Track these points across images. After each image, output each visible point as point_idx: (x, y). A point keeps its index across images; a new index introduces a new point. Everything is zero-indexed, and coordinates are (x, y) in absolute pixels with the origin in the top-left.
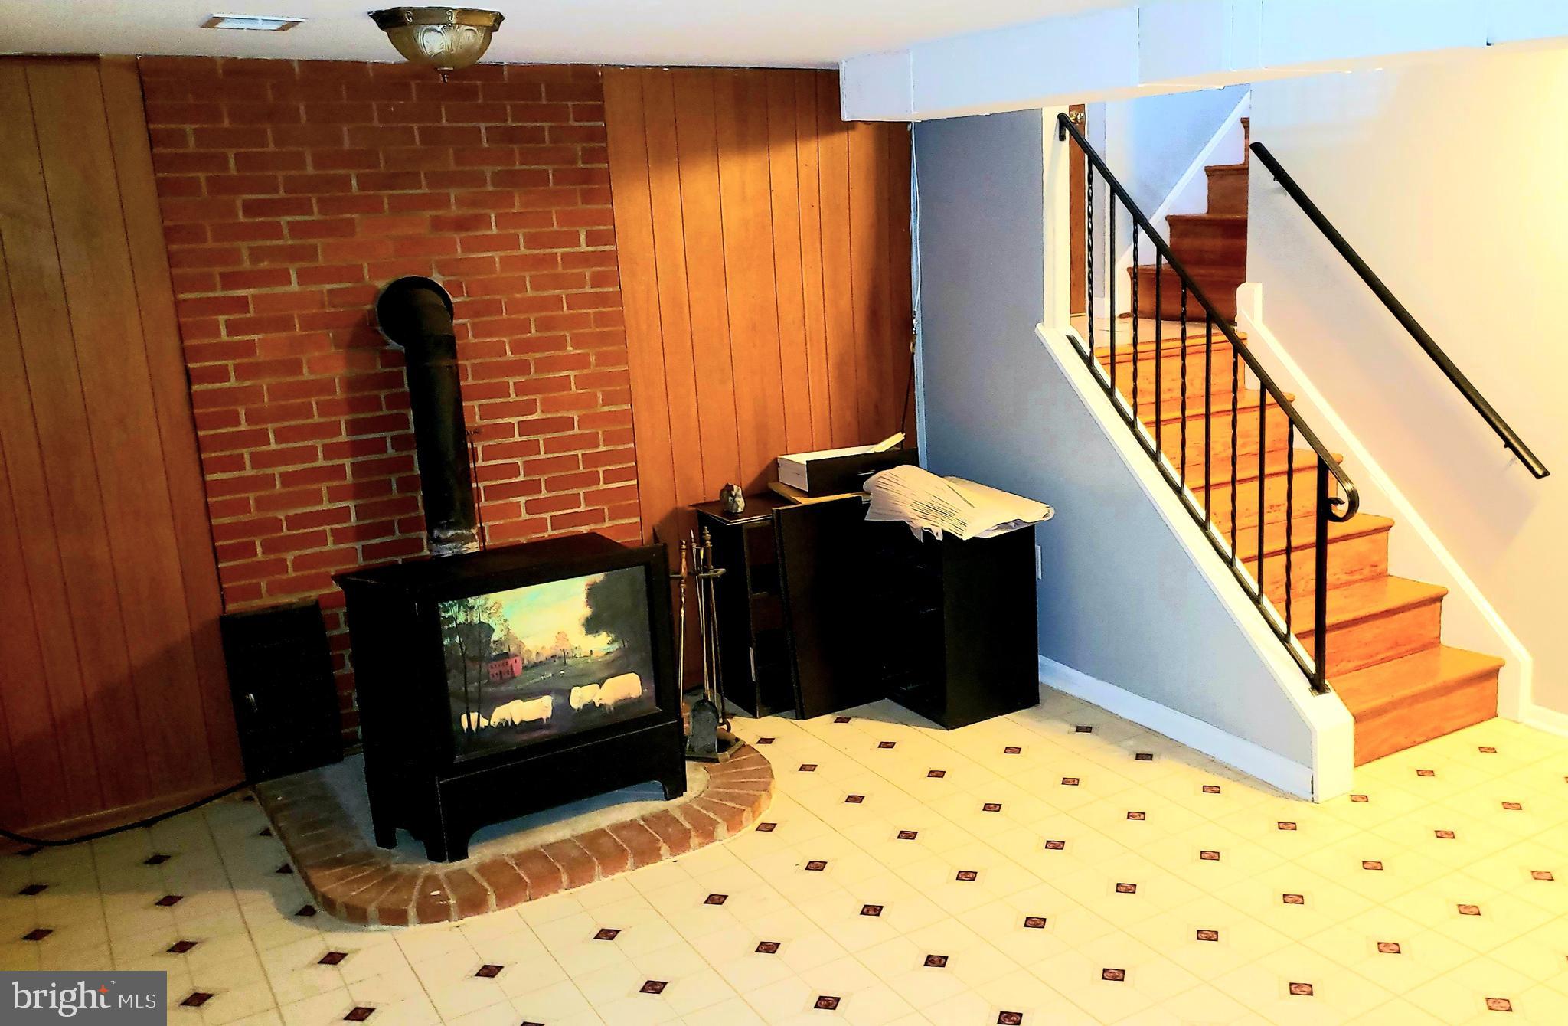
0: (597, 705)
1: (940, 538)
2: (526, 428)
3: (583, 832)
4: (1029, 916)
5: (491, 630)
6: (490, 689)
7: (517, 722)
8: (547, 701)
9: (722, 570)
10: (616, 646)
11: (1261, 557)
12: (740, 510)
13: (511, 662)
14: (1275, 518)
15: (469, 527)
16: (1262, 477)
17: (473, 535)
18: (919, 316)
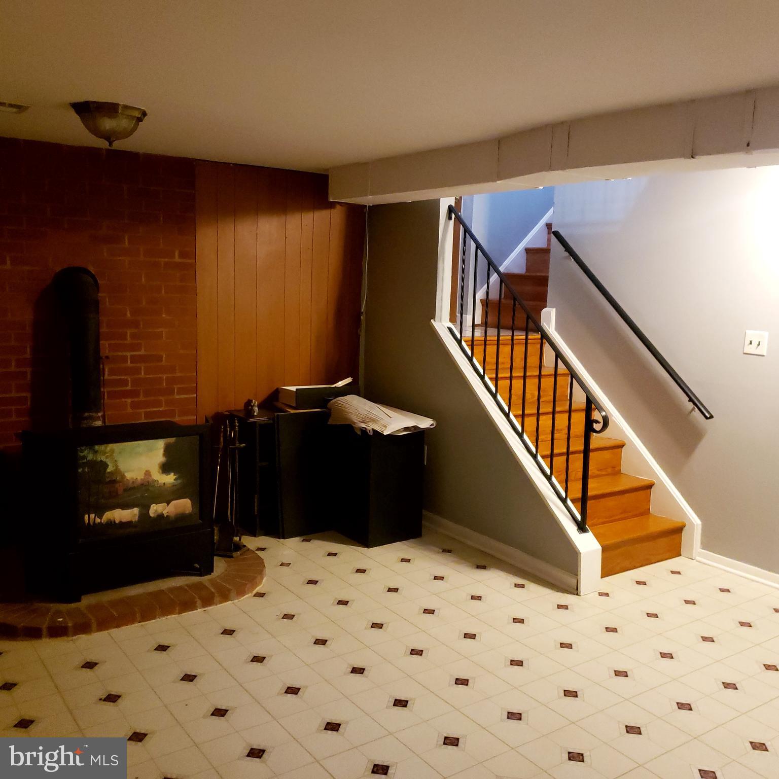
0: (165, 515)
1: (371, 433)
2: (134, 359)
3: (151, 591)
4: (413, 648)
5: (107, 466)
6: (103, 501)
7: (117, 522)
8: (136, 511)
9: (244, 445)
10: (179, 481)
11: (552, 456)
12: (255, 414)
13: (117, 485)
14: (561, 436)
15: (97, 412)
16: (554, 413)
17: (99, 417)
18: (364, 314)
